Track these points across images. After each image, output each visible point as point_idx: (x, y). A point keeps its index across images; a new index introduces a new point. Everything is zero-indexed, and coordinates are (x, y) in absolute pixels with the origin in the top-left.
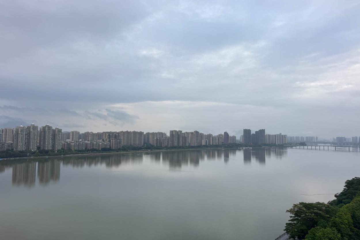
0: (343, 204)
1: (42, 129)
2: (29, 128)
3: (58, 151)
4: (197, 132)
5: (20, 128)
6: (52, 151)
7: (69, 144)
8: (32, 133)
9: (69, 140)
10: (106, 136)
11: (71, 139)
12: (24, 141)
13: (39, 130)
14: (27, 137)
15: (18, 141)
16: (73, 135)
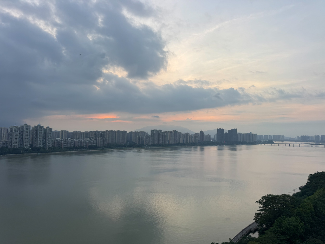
0: (306, 196)
1: (34, 128)
2: (22, 127)
3: (49, 148)
4: (175, 131)
5: (14, 127)
6: (43, 148)
7: (59, 142)
8: (25, 132)
9: (59, 138)
10: (93, 135)
11: (61, 137)
12: (18, 139)
13: (31, 129)
14: (21, 135)
15: (13, 139)
16: (62, 134)
